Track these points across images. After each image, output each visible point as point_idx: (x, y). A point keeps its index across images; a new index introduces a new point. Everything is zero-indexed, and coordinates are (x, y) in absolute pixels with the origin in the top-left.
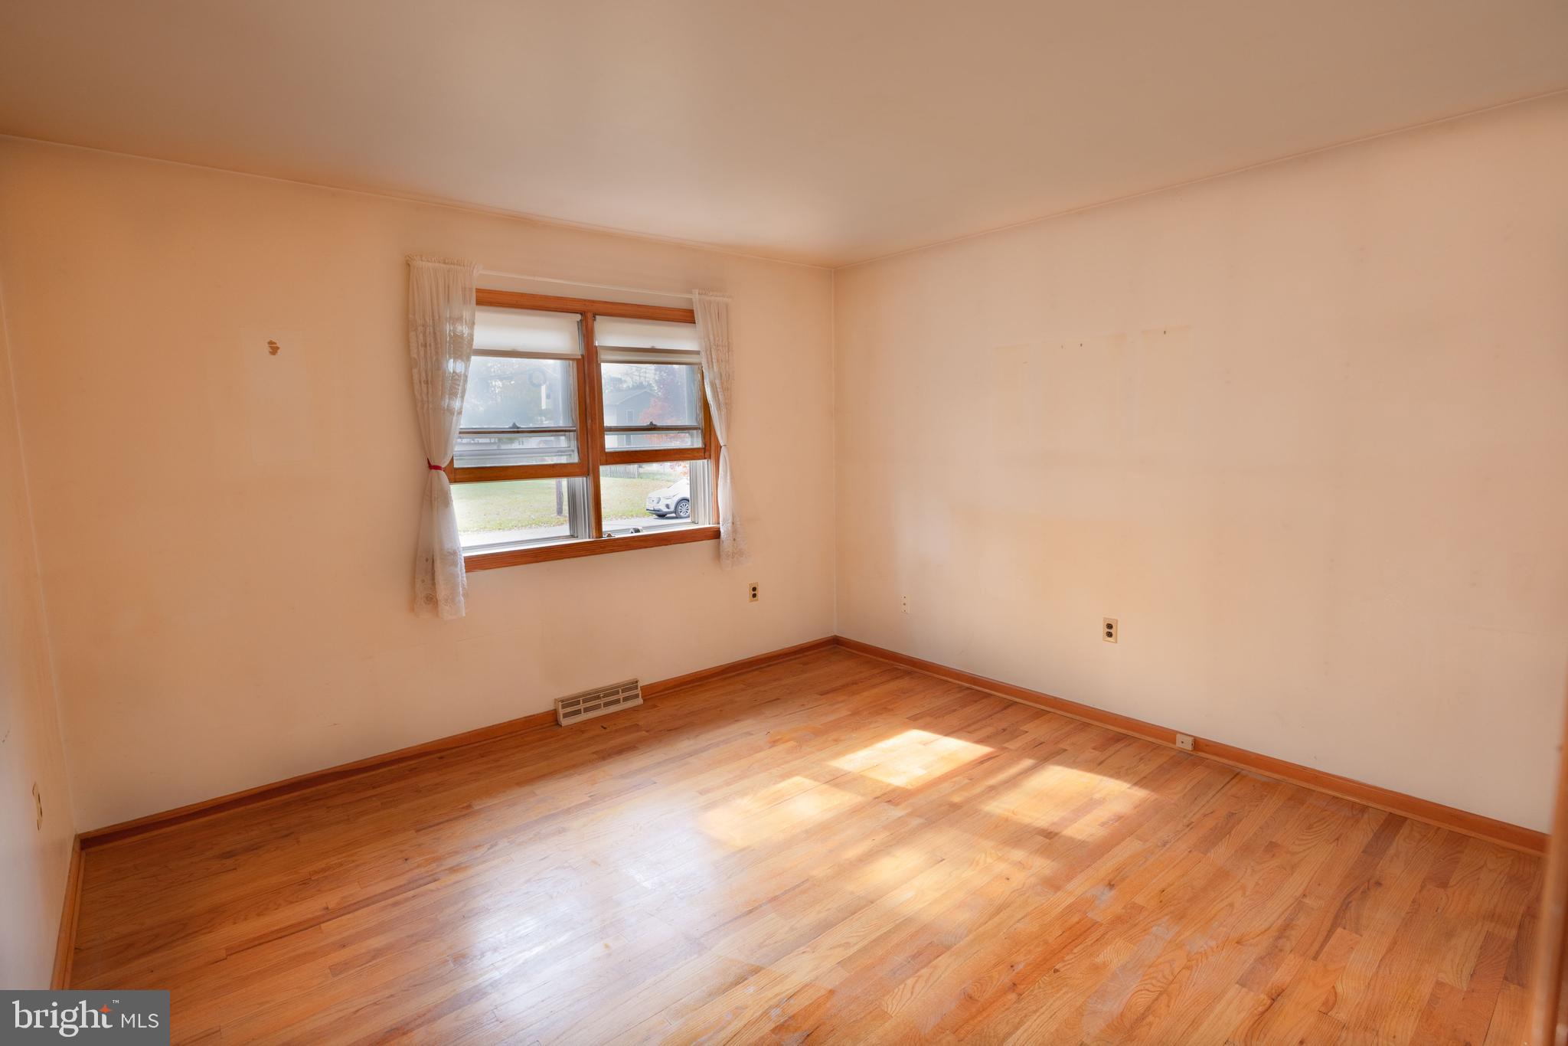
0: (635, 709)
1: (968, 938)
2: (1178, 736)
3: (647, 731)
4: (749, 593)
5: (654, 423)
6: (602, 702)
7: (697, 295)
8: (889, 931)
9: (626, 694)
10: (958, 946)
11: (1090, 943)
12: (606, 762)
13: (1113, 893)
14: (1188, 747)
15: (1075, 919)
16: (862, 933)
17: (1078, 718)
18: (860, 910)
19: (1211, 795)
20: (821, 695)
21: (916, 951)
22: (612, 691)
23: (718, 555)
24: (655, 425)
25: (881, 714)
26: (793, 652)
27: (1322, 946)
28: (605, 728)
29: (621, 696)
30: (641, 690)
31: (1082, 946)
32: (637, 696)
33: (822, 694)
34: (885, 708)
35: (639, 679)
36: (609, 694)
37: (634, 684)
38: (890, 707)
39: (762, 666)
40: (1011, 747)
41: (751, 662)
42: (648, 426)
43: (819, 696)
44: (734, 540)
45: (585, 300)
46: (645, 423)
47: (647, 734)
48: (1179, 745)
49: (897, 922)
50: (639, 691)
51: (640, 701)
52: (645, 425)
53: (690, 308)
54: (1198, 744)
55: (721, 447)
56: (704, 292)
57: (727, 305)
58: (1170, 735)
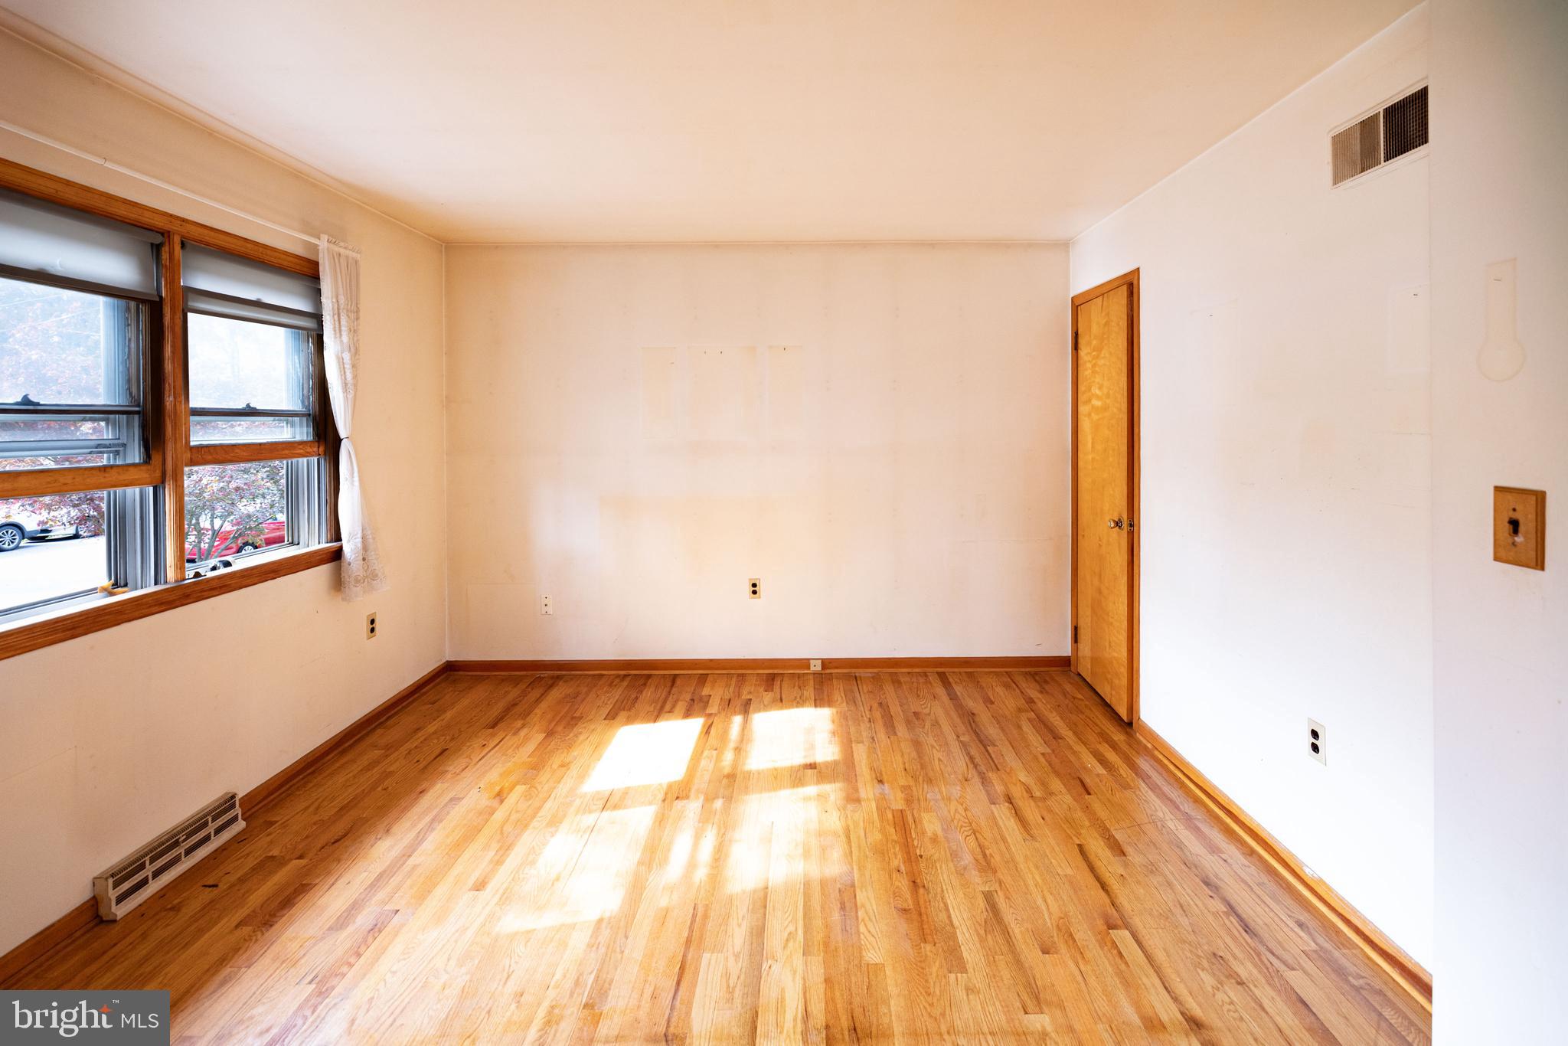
0: (239, 840)
1: (855, 870)
2: (811, 661)
3: (301, 857)
4: (365, 626)
5: (252, 405)
6: (182, 851)
7: (326, 244)
8: (805, 903)
9: (220, 822)
10: (856, 879)
11: (913, 826)
12: (276, 926)
13: (886, 785)
14: (819, 668)
15: (890, 816)
16: (790, 918)
17: (733, 672)
18: (766, 901)
19: (859, 696)
20: (493, 727)
21: (839, 905)
22: (197, 824)
23: (338, 583)
24: (255, 409)
25: (576, 724)
26: (410, 694)
27: (993, 761)
28: (215, 886)
29: (212, 827)
30: (240, 806)
31: (913, 831)
32: (235, 819)
33: (494, 725)
34: (573, 718)
35: (235, 791)
36: (196, 828)
37: (229, 801)
38: (577, 714)
39: (381, 720)
40: (713, 712)
41: (368, 720)
42: (244, 409)
43: (491, 730)
44: (364, 559)
45: (171, 215)
46: (240, 405)
47: (303, 862)
48: (812, 668)
49: (802, 890)
50: (238, 810)
51: (241, 825)
52: (240, 407)
53: (313, 257)
54: (826, 663)
55: (341, 440)
56: (334, 240)
57: (356, 262)
58: (805, 663)
